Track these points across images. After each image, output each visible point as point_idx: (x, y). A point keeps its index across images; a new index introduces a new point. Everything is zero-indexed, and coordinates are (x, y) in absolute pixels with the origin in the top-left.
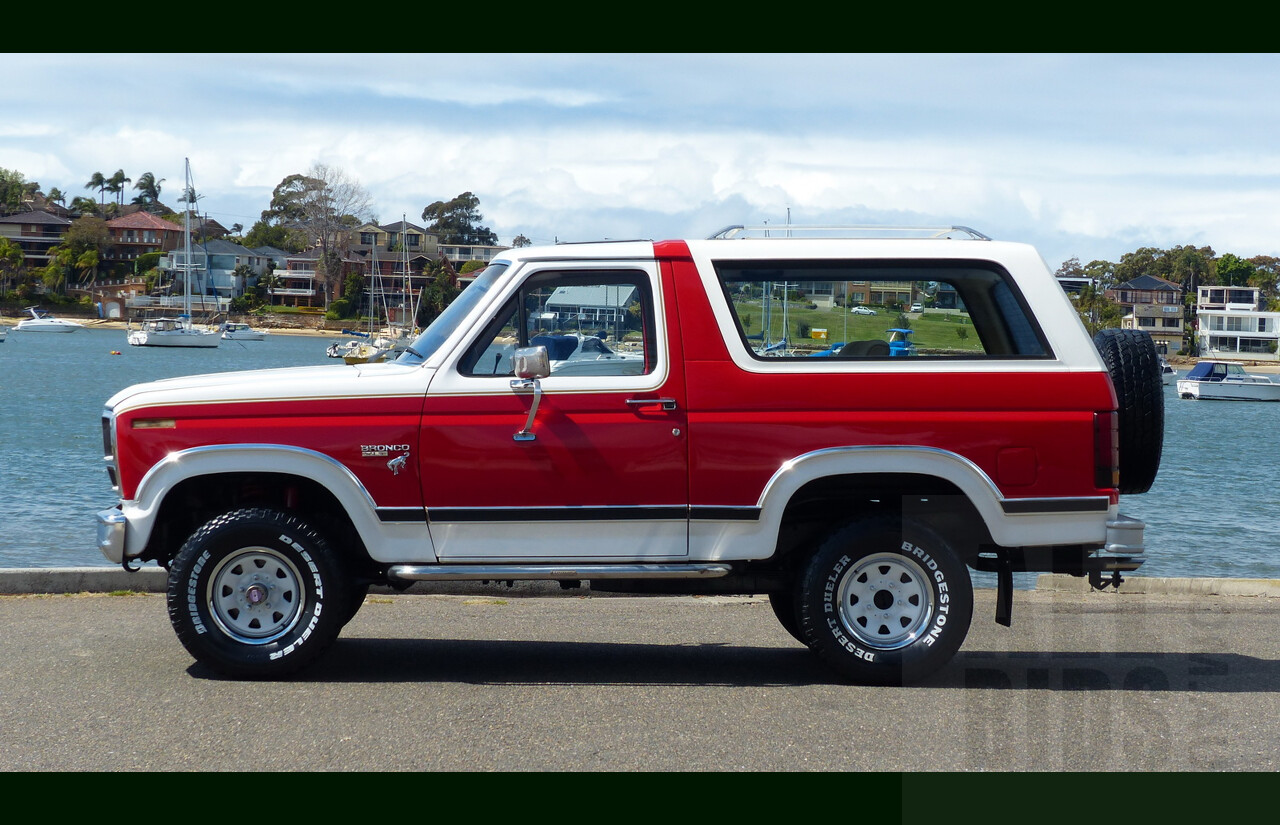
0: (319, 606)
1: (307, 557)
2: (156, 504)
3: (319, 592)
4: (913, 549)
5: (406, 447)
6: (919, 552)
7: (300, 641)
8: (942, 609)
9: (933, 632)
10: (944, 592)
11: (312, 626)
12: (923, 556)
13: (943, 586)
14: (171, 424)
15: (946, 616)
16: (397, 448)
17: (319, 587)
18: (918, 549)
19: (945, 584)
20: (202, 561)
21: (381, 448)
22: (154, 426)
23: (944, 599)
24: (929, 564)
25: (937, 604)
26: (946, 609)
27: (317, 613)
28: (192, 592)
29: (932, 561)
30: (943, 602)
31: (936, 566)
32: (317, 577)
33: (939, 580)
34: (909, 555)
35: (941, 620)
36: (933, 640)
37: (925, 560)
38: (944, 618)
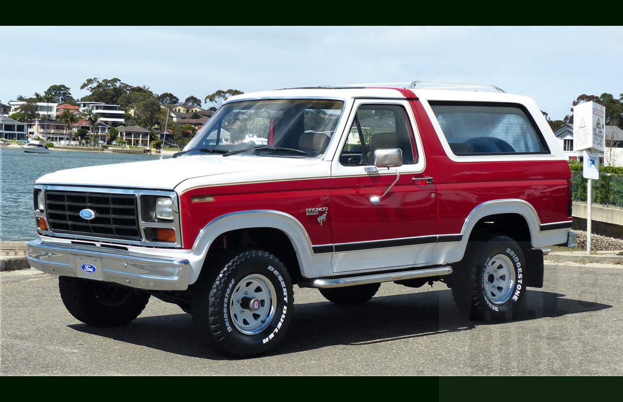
0: (285, 308)
1: (280, 278)
2: (206, 251)
3: (286, 299)
4: (511, 251)
5: (326, 209)
6: (512, 253)
7: (276, 330)
8: (519, 281)
9: (516, 294)
10: (520, 273)
11: (282, 320)
12: (513, 255)
13: (520, 270)
14: (210, 199)
15: (521, 285)
16: (322, 209)
17: (285, 296)
18: (512, 251)
19: (521, 269)
20: (231, 285)
21: (315, 210)
22: (203, 201)
23: (520, 276)
24: (515, 259)
25: (517, 279)
26: (521, 281)
27: (285, 312)
28: (225, 306)
29: (517, 258)
30: (519, 277)
31: (518, 259)
32: (285, 290)
33: (518, 267)
34: (508, 255)
35: (519, 287)
36: (517, 298)
37: (513, 257)
38: (520, 286)
